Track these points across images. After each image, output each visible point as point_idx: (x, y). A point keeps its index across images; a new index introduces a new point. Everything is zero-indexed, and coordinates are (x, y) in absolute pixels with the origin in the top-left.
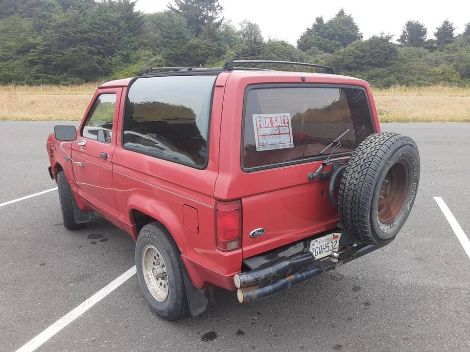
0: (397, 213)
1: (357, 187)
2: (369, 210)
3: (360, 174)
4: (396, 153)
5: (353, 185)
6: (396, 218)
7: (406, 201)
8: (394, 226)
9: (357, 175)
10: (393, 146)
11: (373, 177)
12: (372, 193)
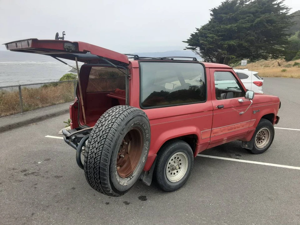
0: (135, 167)
1: (97, 155)
2: (108, 173)
3: (100, 144)
4: (128, 124)
5: (94, 154)
6: (135, 170)
7: (141, 156)
8: (133, 177)
9: (97, 145)
10: (125, 119)
11: (109, 146)
12: (110, 159)
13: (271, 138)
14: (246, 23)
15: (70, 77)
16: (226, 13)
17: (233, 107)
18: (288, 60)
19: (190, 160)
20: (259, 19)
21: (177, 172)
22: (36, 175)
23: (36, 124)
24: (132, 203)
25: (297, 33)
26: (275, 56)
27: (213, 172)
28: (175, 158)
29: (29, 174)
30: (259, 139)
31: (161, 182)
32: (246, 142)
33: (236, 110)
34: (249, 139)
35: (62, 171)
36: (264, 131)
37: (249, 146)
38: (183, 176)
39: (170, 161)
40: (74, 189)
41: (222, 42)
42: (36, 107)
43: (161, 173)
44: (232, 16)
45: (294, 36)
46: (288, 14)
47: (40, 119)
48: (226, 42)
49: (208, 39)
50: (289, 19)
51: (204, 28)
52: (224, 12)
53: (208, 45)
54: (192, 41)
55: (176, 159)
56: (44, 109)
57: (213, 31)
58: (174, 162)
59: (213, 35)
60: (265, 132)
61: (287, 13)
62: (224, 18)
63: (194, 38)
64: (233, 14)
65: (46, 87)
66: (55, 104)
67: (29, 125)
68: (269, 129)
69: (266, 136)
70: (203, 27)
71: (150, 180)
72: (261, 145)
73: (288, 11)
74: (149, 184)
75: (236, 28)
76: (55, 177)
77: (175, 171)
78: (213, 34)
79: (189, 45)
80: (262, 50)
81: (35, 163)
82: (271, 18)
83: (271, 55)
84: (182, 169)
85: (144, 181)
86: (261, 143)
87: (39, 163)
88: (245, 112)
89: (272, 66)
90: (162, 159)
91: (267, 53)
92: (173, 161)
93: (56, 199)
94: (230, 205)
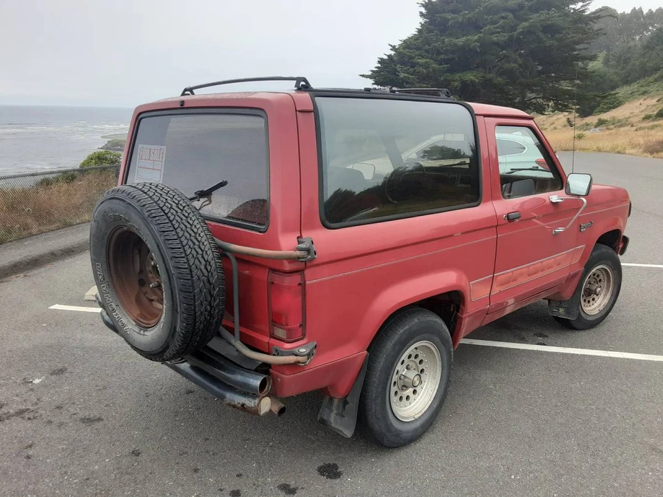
13: (616, 291)
14: (499, 33)
15: (103, 159)
16: (454, 12)
17: (535, 217)
18: (584, 113)
19: (445, 358)
20: (526, 24)
21: (415, 392)
22: (29, 419)
23: (25, 276)
24: (303, 488)
25: (602, 56)
26: (560, 104)
27: (495, 384)
28: (410, 356)
29: (9, 416)
30: (590, 293)
31: (377, 425)
32: (560, 303)
33: (542, 224)
34: (568, 294)
35: (100, 402)
36: (599, 273)
37: (568, 312)
38: (430, 403)
39: (399, 367)
40: (138, 455)
41: (449, 76)
42: (25, 233)
43: (379, 400)
44: (467, 16)
45: (595, 63)
46: (586, 14)
47: (35, 263)
48: (457, 76)
49: (418, 69)
50: (591, 23)
51: (407, 44)
52: (451, 8)
53: (418, 82)
54: (382, 73)
55: (413, 358)
56: (44, 236)
57: (427, 51)
58: (408, 368)
59: (428, 60)
60: (601, 277)
61: (583, 11)
62: (450, 22)
63: (385, 67)
64: (470, 13)
65: (47, 184)
66: (71, 225)
67: (6, 279)
68: (610, 267)
69: (604, 284)
70: (405, 41)
71: (353, 423)
72: (593, 307)
73: (586, 5)
74: (348, 433)
75: (478, 44)
76: (83, 420)
77: (409, 391)
78: (427, 58)
79: (376, 83)
80: (532, 93)
81: (26, 382)
82: (552, 20)
83: (551, 103)
84: (425, 385)
85: (333, 425)
86: (591, 302)
87: (37, 381)
88: (568, 227)
89: (549, 129)
90: (380, 363)
91: (543, 98)
92: (405, 365)
93: (88, 490)
94: (562, 475)
